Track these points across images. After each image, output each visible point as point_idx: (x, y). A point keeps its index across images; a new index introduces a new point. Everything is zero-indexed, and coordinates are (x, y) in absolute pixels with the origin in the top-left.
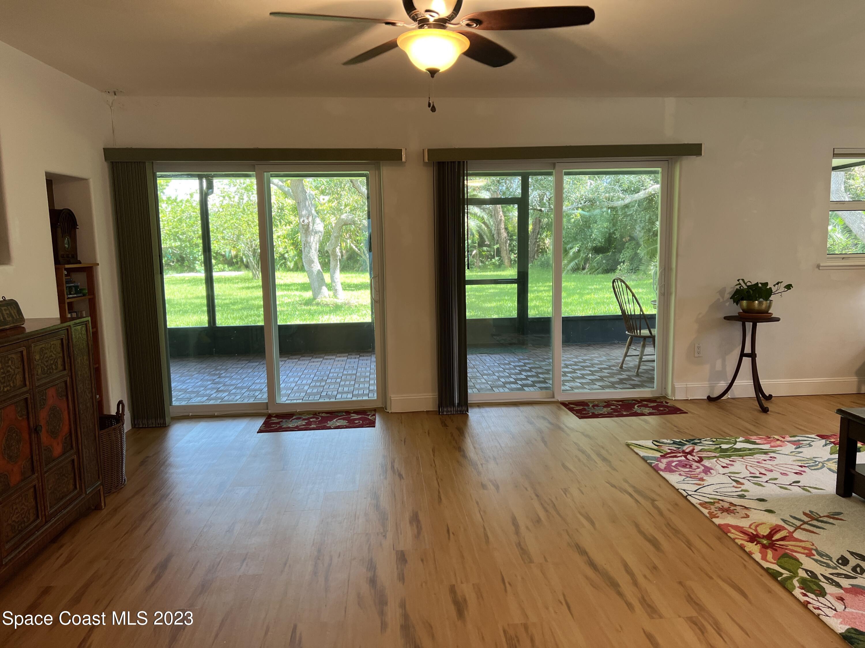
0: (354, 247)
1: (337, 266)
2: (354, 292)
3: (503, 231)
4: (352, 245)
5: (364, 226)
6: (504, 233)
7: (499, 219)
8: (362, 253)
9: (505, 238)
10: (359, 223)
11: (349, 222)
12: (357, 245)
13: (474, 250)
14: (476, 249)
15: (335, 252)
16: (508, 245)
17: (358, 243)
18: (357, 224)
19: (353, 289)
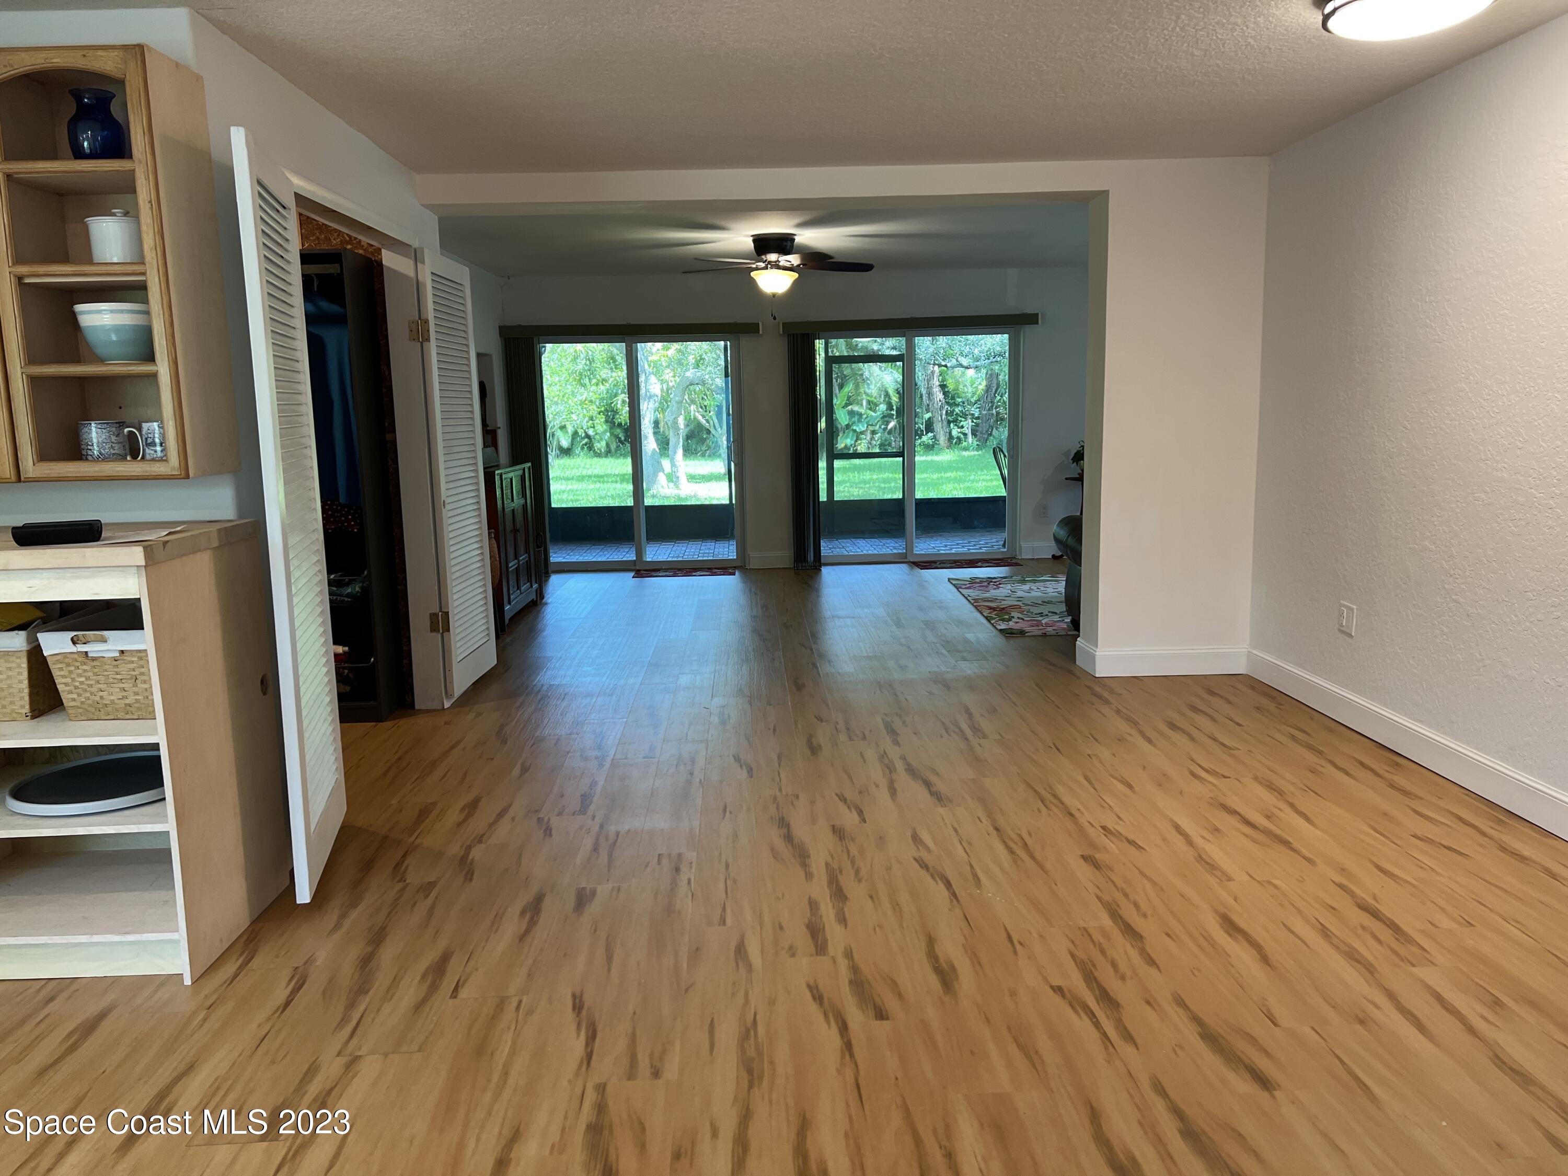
0: (700, 418)
1: (679, 444)
2: (700, 484)
3: (937, 389)
4: (697, 414)
5: (717, 386)
6: (938, 393)
7: (929, 372)
8: (712, 427)
9: (940, 401)
10: (711, 382)
11: (697, 382)
12: (705, 414)
13: (890, 422)
14: (893, 418)
15: (677, 423)
16: (944, 412)
17: (706, 411)
18: (707, 383)
19: (698, 481)
